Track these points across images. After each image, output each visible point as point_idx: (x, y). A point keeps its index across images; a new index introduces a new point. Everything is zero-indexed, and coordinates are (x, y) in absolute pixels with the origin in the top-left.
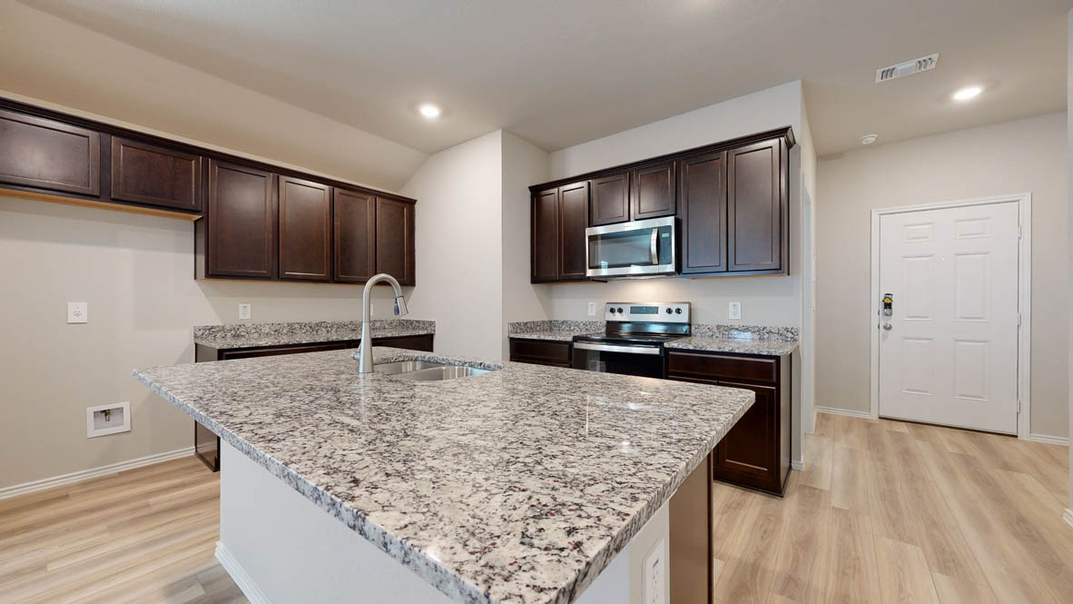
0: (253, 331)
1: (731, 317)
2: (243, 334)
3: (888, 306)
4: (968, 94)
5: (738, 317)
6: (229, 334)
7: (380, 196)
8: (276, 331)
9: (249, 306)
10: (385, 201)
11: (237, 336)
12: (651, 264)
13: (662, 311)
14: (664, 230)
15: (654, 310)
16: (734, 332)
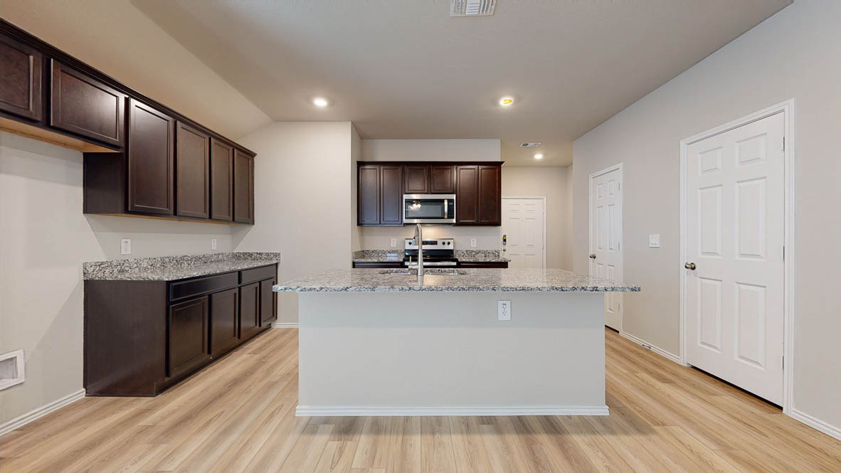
0: (135, 265)
1: (472, 246)
2: (127, 269)
3: (505, 240)
4: (539, 157)
6: (115, 270)
7: (238, 149)
8: (152, 265)
9: (129, 241)
10: (240, 153)
11: (121, 271)
12: (443, 218)
13: (440, 243)
14: (450, 201)
15: (435, 243)
16: (474, 253)
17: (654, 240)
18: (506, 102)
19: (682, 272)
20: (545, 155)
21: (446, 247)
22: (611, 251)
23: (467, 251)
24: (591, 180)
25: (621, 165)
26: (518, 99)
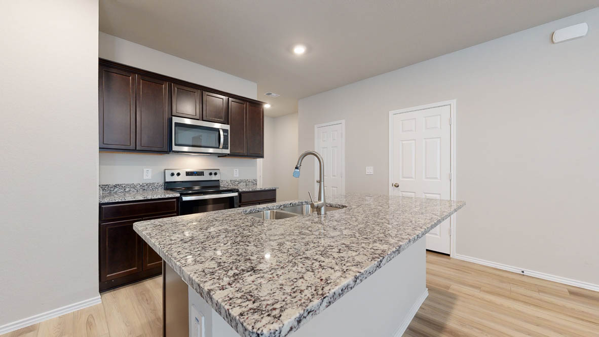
1: (235, 176)
5: (238, 176)
12: (218, 148)
13: (206, 173)
14: (225, 131)
15: (201, 173)
16: (237, 183)
17: (370, 170)
18: (299, 50)
19: (390, 189)
20: (272, 106)
21: (213, 178)
22: (334, 177)
23: (231, 181)
24: (316, 130)
25: (343, 121)
26: (309, 49)
